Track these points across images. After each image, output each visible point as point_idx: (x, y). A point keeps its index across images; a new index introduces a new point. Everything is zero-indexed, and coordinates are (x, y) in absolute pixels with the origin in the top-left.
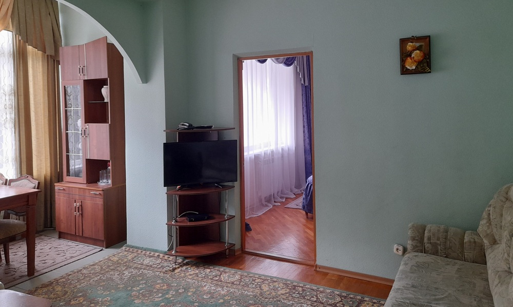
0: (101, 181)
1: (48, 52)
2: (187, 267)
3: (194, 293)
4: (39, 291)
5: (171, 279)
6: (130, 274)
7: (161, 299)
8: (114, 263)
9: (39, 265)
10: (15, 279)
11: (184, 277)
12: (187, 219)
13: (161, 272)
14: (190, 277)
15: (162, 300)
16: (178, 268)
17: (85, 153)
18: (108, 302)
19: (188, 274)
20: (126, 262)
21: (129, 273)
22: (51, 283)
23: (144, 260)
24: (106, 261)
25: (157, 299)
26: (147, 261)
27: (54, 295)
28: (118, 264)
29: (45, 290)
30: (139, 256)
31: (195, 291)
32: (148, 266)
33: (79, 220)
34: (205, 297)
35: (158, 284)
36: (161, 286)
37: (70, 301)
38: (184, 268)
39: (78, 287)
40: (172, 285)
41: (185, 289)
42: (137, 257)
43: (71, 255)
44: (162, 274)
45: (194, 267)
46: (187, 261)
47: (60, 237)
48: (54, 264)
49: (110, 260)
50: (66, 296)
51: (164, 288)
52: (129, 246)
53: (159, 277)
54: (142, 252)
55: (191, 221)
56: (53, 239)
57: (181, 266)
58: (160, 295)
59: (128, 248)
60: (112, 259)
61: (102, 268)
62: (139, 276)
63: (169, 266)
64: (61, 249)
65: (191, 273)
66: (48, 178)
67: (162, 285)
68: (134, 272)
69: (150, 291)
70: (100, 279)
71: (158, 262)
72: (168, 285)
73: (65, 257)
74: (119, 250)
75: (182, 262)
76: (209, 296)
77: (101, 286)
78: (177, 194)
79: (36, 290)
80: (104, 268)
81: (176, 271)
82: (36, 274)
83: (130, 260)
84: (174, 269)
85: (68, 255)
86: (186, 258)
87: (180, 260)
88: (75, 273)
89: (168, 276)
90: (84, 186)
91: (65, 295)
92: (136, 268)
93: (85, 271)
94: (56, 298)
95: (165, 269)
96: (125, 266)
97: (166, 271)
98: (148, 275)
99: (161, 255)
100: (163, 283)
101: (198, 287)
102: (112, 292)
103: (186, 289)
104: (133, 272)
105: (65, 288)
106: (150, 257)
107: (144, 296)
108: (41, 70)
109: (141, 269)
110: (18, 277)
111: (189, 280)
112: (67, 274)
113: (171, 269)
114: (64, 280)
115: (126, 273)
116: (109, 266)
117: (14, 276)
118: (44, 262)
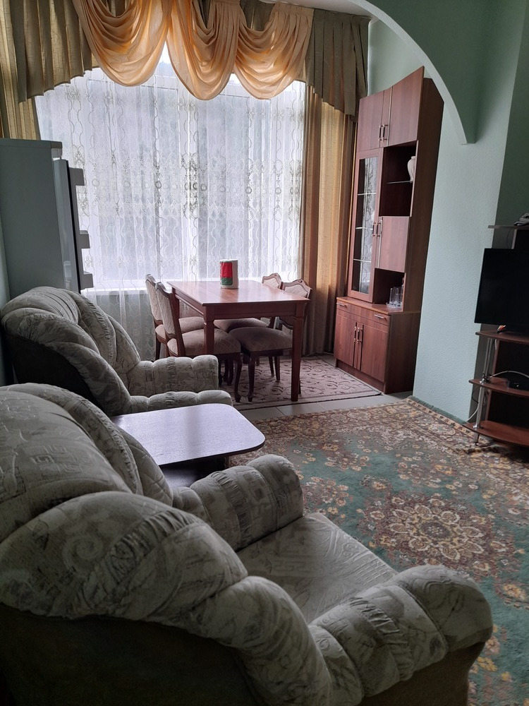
0: (390, 302)
1: (347, 112)
2: (494, 455)
3: (493, 498)
4: (295, 421)
5: (462, 464)
6: (405, 437)
7: (437, 486)
8: (389, 416)
9: (306, 392)
10: (279, 400)
11: (484, 468)
12: (507, 383)
13: (449, 448)
14: (495, 472)
15: (440, 489)
16: (479, 451)
17: (374, 260)
18: (366, 463)
19: (491, 466)
20: (405, 419)
21: (404, 435)
22: (310, 417)
23: (430, 424)
24: (380, 409)
25: (431, 485)
26: (434, 427)
27: (309, 430)
28: (394, 418)
29: (302, 421)
30: (426, 416)
31: (496, 496)
32: (434, 434)
33: (358, 348)
34: (510, 511)
35: (441, 464)
36: (443, 469)
37: (323, 444)
38: (489, 455)
39: (337, 431)
40: (462, 473)
41: (479, 486)
42: (422, 417)
43: (342, 391)
44: (450, 452)
45: (506, 459)
46: (496, 445)
47: (337, 366)
48: (321, 395)
49: (386, 411)
50: (321, 437)
51: (447, 472)
52: (414, 399)
53: (445, 454)
54: (430, 412)
55: (512, 386)
56: (330, 366)
57: (484, 450)
58: (439, 480)
59: (413, 402)
60: (388, 410)
61: (372, 417)
62: (417, 443)
63: (464, 444)
64: (334, 380)
65: (498, 466)
66: (334, 290)
67: (445, 467)
68: (412, 435)
69: (425, 469)
70: (366, 430)
71: (449, 433)
72: (455, 471)
73: (335, 390)
74: (401, 401)
75: (488, 445)
76: (519, 513)
77: (364, 439)
78: (498, 339)
79: (293, 419)
80: (375, 418)
81: (474, 455)
82: (299, 401)
83: (410, 418)
84: (471, 452)
85: (339, 389)
86: (495, 441)
87: (485, 441)
88: (339, 413)
89: (459, 458)
90: (369, 306)
91: (319, 435)
92: (416, 431)
93: (351, 415)
94: (310, 436)
95: (457, 447)
96: (403, 424)
97: (458, 450)
98: (429, 447)
99: (458, 425)
100: (449, 465)
101: (503, 492)
102: (375, 452)
103: (482, 488)
104: (409, 435)
105: (322, 427)
106: (441, 422)
107: (414, 472)
108: (337, 139)
109: (423, 434)
110: (282, 398)
111: (491, 476)
112: (330, 411)
113: (467, 449)
114: (325, 417)
115: (401, 433)
116: (382, 418)
117: (279, 396)
118: (311, 389)
